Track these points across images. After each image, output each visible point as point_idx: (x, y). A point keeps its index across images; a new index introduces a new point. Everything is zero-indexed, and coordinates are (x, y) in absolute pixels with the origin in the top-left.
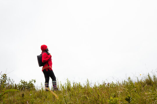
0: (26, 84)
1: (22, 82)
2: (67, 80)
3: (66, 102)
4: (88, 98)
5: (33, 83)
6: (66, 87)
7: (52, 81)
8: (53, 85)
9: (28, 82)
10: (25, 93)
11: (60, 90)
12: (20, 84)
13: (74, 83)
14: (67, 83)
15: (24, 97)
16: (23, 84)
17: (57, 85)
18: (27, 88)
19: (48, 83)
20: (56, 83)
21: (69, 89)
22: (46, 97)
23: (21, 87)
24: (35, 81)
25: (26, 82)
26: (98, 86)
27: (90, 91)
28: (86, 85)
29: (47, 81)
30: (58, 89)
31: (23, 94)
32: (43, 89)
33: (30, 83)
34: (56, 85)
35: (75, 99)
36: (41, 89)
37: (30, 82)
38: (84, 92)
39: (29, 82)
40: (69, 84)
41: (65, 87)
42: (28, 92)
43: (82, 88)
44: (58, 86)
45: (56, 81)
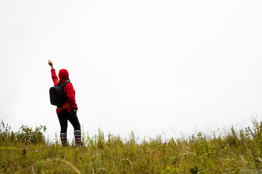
0: (30, 133)
1: (23, 129)
2: (99, 130)
3: (95, 169)
4: (130, 162)
5: (42, 131)
6: (97, 141)
9: (34, 130)
10: (27, 148)
11: (86, 145)
12: (21, 132)
13: (109, 136)
14: (98, 136)
15: (26, 155)
16: (25, 133)
17: (82, 137)
18: (31, 140)
19: (66, 133)
21: (101, 146)
22: (63, 157)
23: (22, 137)
24: (45, 129)
25: (30, 129)
27: (135, 152)
28: (129, 141)
30: (82, 144)
31: (25, 150)
33: (37, 131)
34: (80, 137)
35: (110, 163)
37: (37, 129)
38: (126, 152)
39: (35, 130)
40: (101, 137)
41: (94, 142)
42: (32, 146)
43: (122, 146)
44: (83, 139)
45: (80, 130)
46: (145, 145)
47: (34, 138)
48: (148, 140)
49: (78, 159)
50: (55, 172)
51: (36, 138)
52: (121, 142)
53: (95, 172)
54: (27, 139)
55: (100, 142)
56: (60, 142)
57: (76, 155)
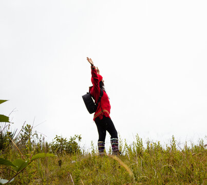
0: (65, 144)
1: (58, 140)
2: (137, 136)
3: (135, 177)
4: (174, 169)
5: (77, 140)
6: (136, 149)
7: (111, 138)
8: (113, 146)
9: (68, 140)
10: (63, 159)
11: (124, 154)
12: (55, 143)
13: (148, 143)
14: (136, 143)
15: (62, 166)
16: (60, 143)
17: (119, 146)
18: (66, 150)
19: (104, 141)
20: (117, 141)
21: (140, 153)
22: (100, 166)
23: (57, 147)
24: (80, 138)
25: (64, 139)
26: (191, 148)
27: (177, 158)
28: (170, 146)
29: (102, 138)
30: (120, 153)
31: (61, 161)
32: (95, 152)
33: (72, 141)
34: (117, 145)
35: (151, 170)
36: (90, 151)
37: (72, 139)
38: (167, 158)
39: (70, 140)
40: (140, 144)
41: (132, 150)
42: (68, 156)
43: (162, 152)
44: (120, 147)
45: (117, 138)
46: (187, 151)
47: (69, 149)
48: (189, 146)
49: (117, 168)
50: (93, 182)
51: (71, 148)
52: (161, 148)
53: (136, 180)
54: (62, 150)
55: (138, 149)
56: (97, 152)
57: (114, 163)
